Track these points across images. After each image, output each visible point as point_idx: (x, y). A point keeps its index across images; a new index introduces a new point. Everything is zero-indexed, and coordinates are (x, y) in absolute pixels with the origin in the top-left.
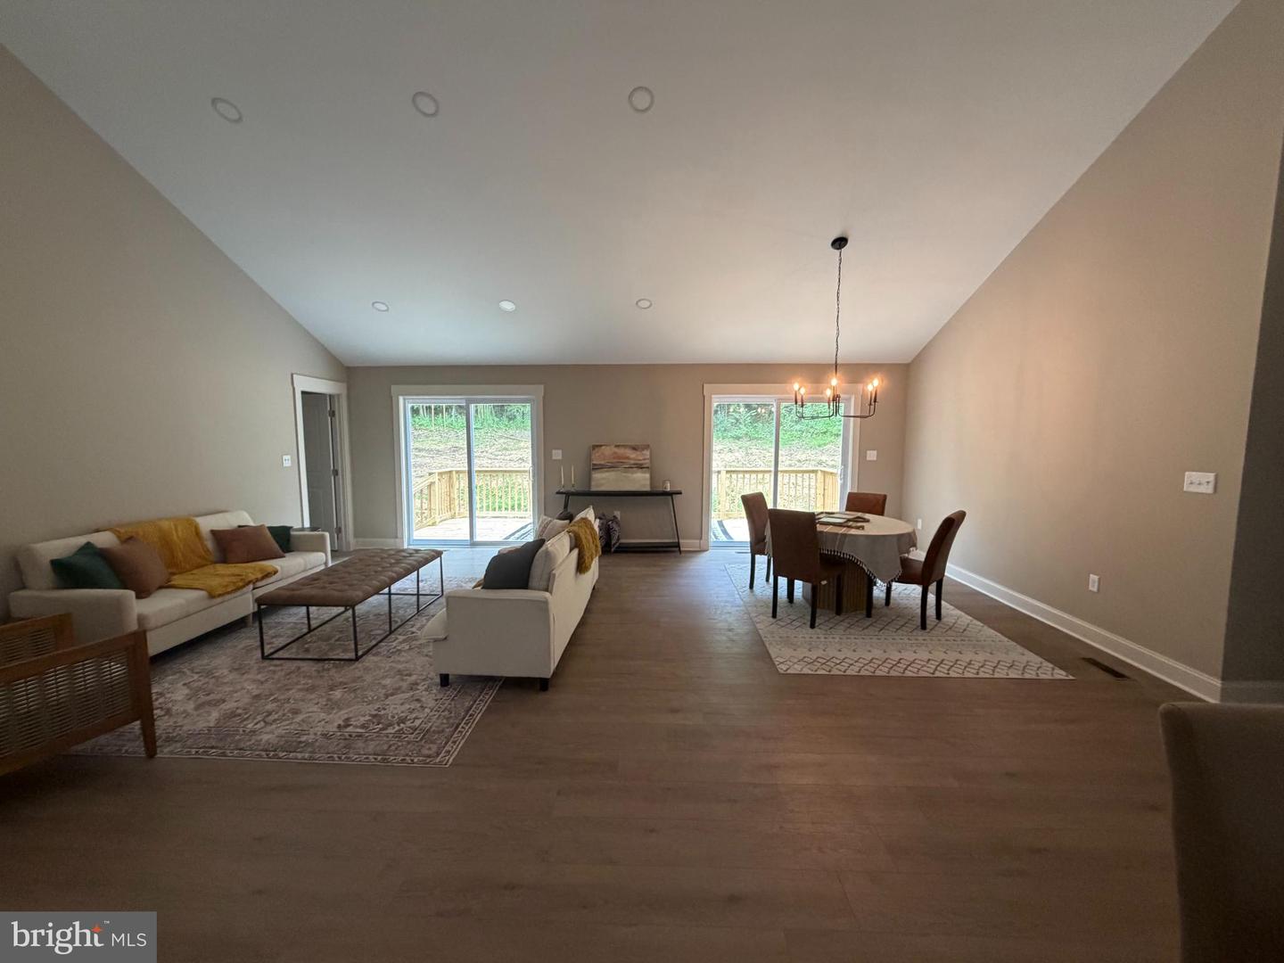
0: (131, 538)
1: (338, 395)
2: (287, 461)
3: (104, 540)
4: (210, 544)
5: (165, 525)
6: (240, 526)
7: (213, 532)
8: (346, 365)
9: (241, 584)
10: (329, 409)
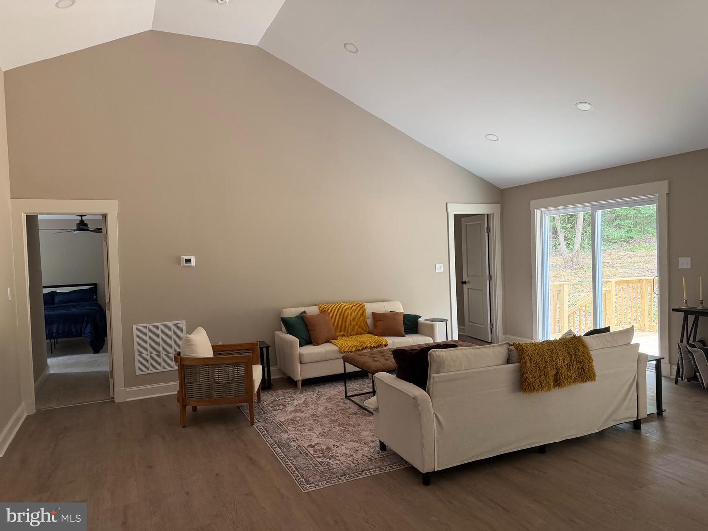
0: (325, 311)
1: (493, 214)
2: (440, 268)
3: (312, 311)
4: (369, 321)
5: (345, 306)
6: (391, 312)
7: (374, 314)
8: (502, 189)
9: (360, 348)
10: (486, 226)
